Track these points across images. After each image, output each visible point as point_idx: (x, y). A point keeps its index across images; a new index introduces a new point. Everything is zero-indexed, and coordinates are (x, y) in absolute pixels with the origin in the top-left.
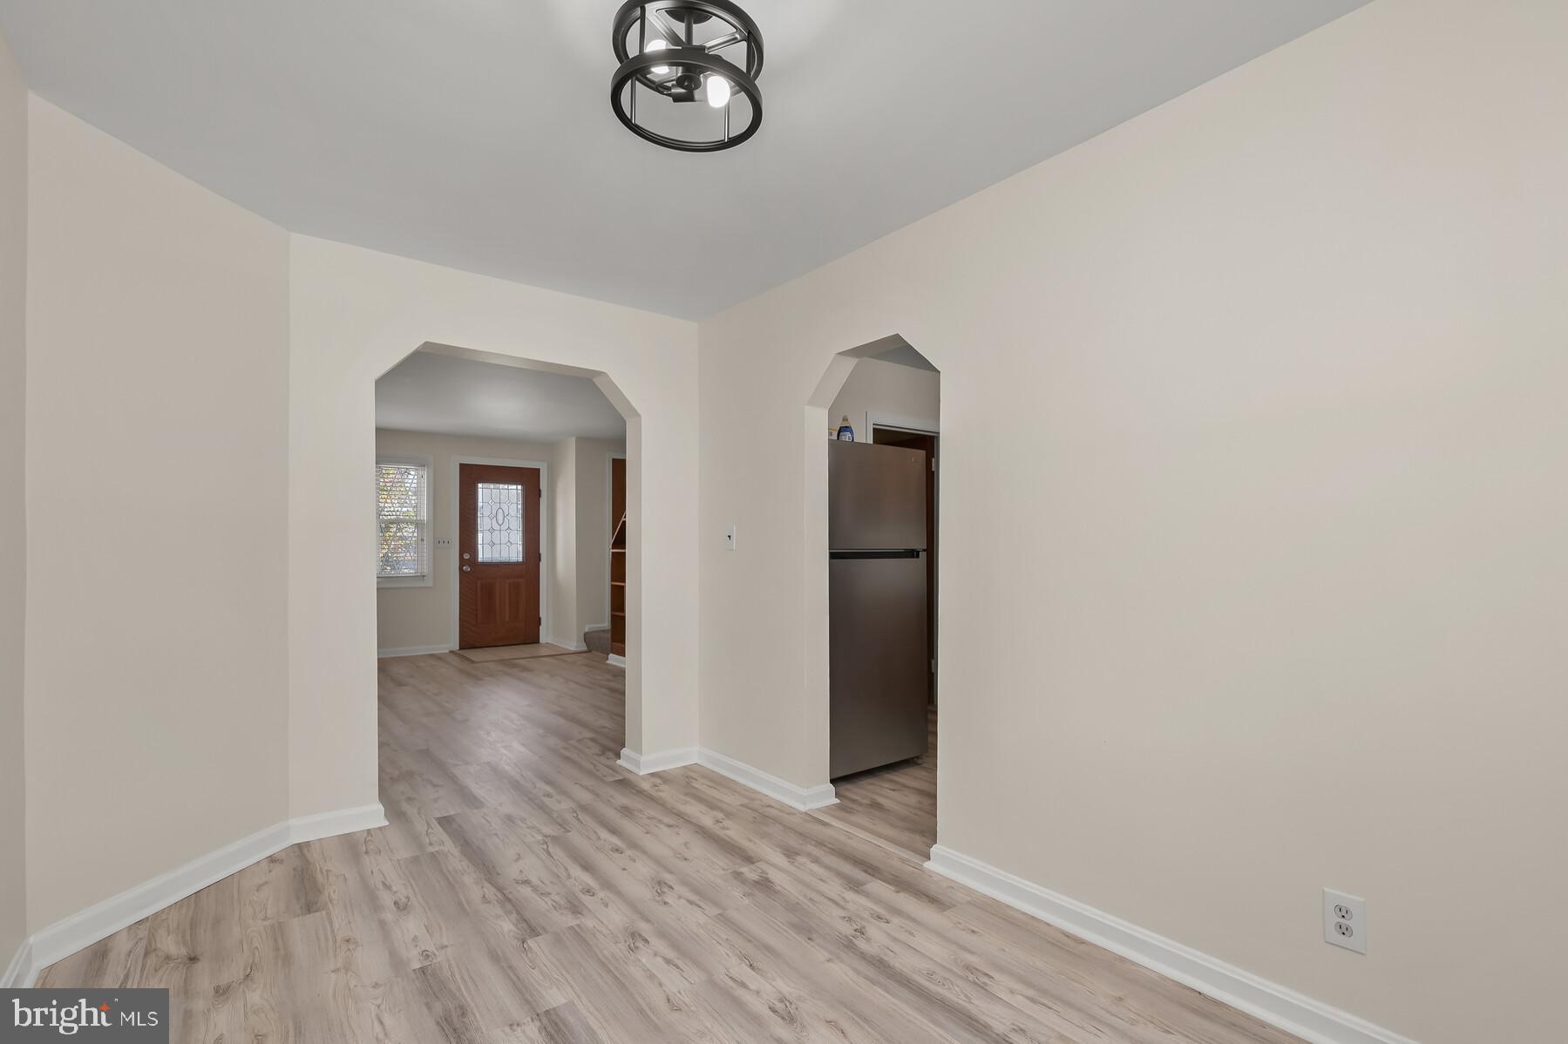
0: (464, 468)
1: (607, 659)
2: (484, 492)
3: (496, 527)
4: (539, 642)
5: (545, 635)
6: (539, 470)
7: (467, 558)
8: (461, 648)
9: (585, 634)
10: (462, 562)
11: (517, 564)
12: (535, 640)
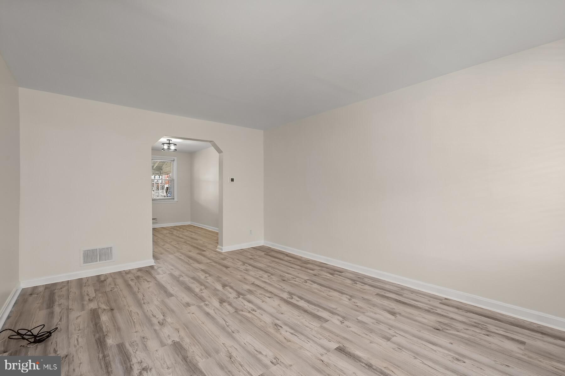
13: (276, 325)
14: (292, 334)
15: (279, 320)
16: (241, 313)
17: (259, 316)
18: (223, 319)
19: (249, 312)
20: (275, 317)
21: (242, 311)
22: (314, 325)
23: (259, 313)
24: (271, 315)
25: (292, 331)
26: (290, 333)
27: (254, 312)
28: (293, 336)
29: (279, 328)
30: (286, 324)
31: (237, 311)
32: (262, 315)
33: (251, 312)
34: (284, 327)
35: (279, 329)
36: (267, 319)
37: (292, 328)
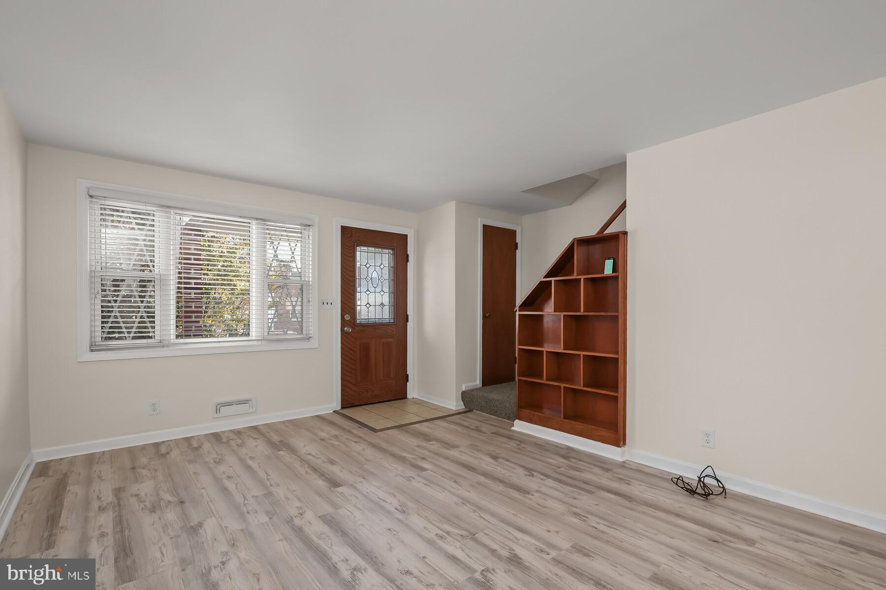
0: (346, 231)
1: (513, 426)
2: (363, 255)
3: (372, 289)
4: (406, 398)
5: (413, 391)
6: (406, 236)
7: (347, 319)
8: (343, 408)
9: (463, 393)
10: (344, 323)
11: (388, 325)
12: (402, 395)
13: (404, 512)
14: (384, 501)
15: (398, 519)
16: (463, 533)
17: (430, 526)
18: (489, 522)
19: (448, 533)
20: (403, 523)
21: (462, 536)
22: (347, 511)
23: (430, 532)
24: (409, 528)
25: (383, 503)
26: (386, 502)
27: (440, 532)
28: (382, 498)
29: (399, 508)
30: (389, 512)
31: (473, 536)
32: (425, 528)
33: (446, 533)
34: (392, 509)
35: (400, 506)
36: (416, 521)
37: (382, 508)
